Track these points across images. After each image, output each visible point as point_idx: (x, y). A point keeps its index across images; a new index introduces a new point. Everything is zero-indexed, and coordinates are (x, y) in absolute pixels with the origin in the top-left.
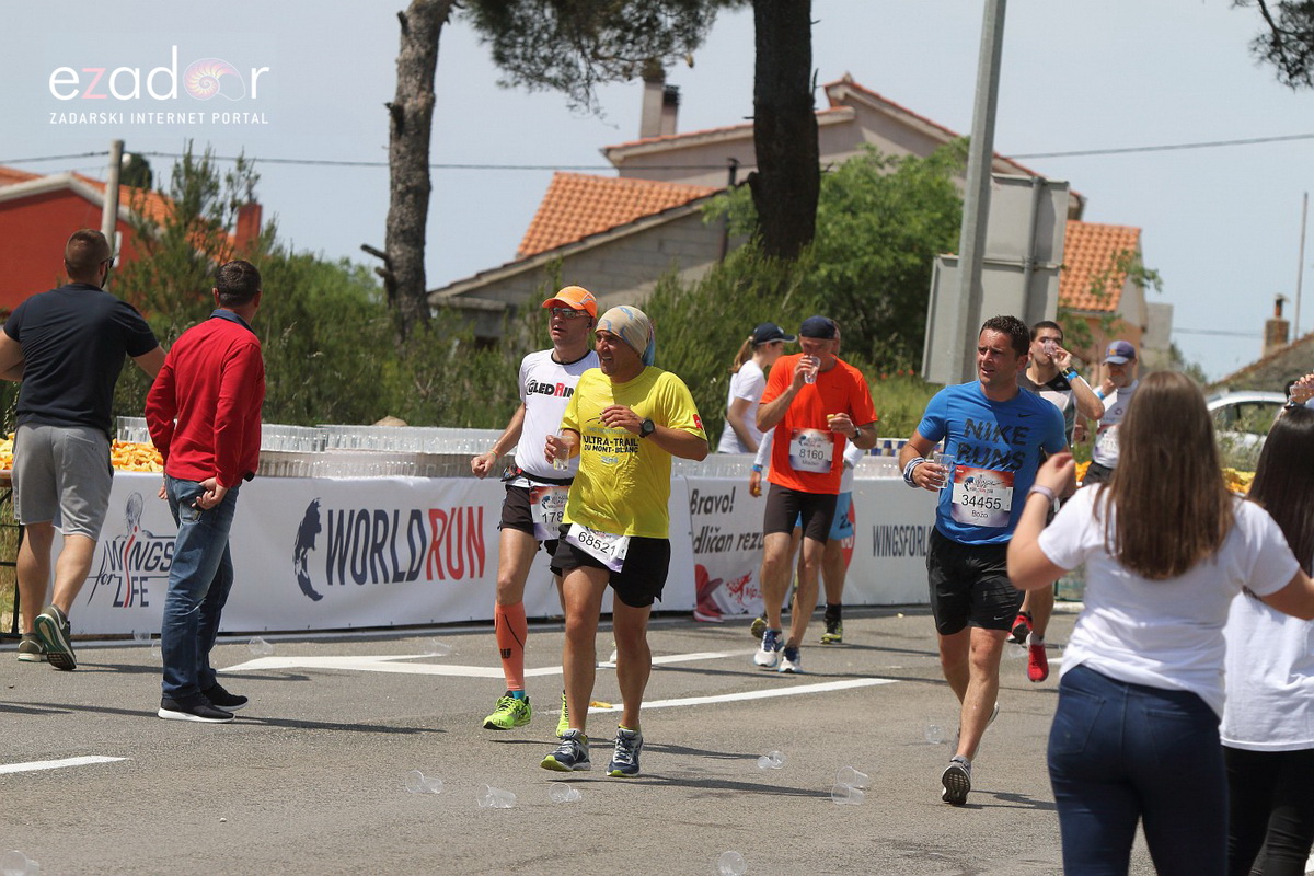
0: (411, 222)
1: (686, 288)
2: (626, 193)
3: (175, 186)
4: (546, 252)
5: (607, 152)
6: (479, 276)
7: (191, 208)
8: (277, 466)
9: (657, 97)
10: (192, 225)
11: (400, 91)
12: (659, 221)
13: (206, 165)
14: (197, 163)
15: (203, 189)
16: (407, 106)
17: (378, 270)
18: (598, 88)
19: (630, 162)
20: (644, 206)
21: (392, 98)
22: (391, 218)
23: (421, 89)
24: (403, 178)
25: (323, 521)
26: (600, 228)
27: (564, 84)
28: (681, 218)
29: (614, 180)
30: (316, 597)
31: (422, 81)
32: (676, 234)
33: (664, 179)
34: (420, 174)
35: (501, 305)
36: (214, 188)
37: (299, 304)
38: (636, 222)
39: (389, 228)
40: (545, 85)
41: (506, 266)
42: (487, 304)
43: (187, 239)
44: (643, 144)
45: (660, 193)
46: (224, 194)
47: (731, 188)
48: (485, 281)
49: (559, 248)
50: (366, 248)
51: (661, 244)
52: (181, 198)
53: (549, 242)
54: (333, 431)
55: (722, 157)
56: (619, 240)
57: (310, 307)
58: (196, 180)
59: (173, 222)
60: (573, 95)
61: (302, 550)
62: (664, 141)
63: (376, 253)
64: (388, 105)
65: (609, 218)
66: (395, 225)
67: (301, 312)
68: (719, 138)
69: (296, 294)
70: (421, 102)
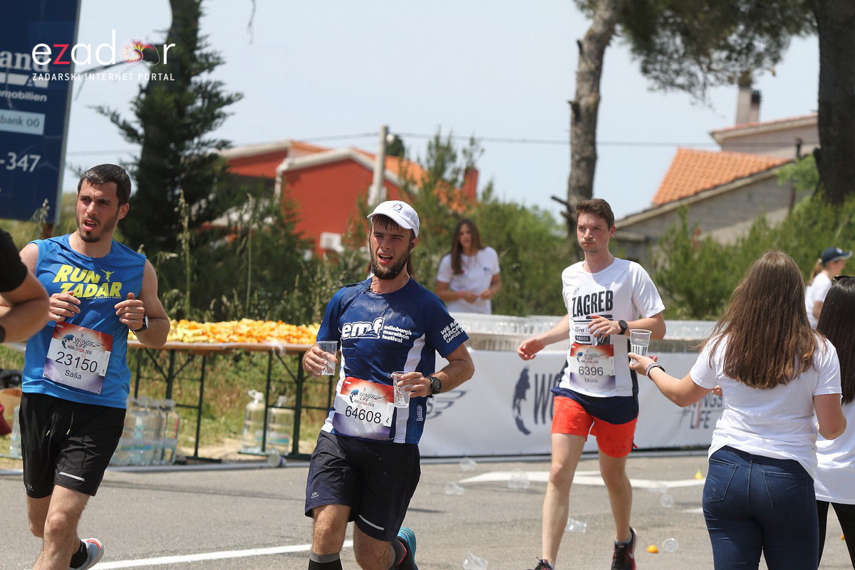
0: (584, 181)
1: (772, 226)
2: (725, 162)
3: (429, 157)
4: (671, 201)
5: (713, 134)
6: (627, 218)
7: (438, 171)
8: (501, 343)
9: (747, 98)
10: (439, 183)
11: (577, 93)
12: (748, 181)
13: (449, 143)
14: (443, 141)
15: (447, 158)
16: (583, 103)
17: (562, 213)
18: (711, 91)
19: (729, 141)
20: (738, 170)
21: (572, 97)
22: (571, 178)
23: (592, 91)
24: (579, 150)
25: (532, 381)
26: (708, 186)
27: (688, 88)
28: (764, 178)
29: (718, 154)
30: (526, 432)
31: (593, 86)
32: (761, 189)
33: (751, 152)
34: (590, 148)
35: (641, 237)
36: (453, 158)
37: (509, 235)
38: (733, 181)
39: (570, 185)
40: (675, 89)
41: (645, 211)
42: (632, 236)
43: (435, 192)
44: (737, 129)
45: (748, 161)
46: (461, 162)
47: (797, 160)
48: (631, 221)
49: (681, 199)
50: (554, 198)
51: (750, 196)
52: (432, 164)
53: (673, 194)
54: (538, 320)
55: (791, 138)
56: (721, 194)
57: (516, 238)
58: (442, 153)
59: (427, 180)
60: (695, 96)
61: (517, 401)
62: (752, 127)
63: (561, 201)
64: (570, 103)
65: (714, 178)
66: (574, 182)
67: (510, 241)
68: (788, 125)
69: (507, 229)
70: (591, 100)
